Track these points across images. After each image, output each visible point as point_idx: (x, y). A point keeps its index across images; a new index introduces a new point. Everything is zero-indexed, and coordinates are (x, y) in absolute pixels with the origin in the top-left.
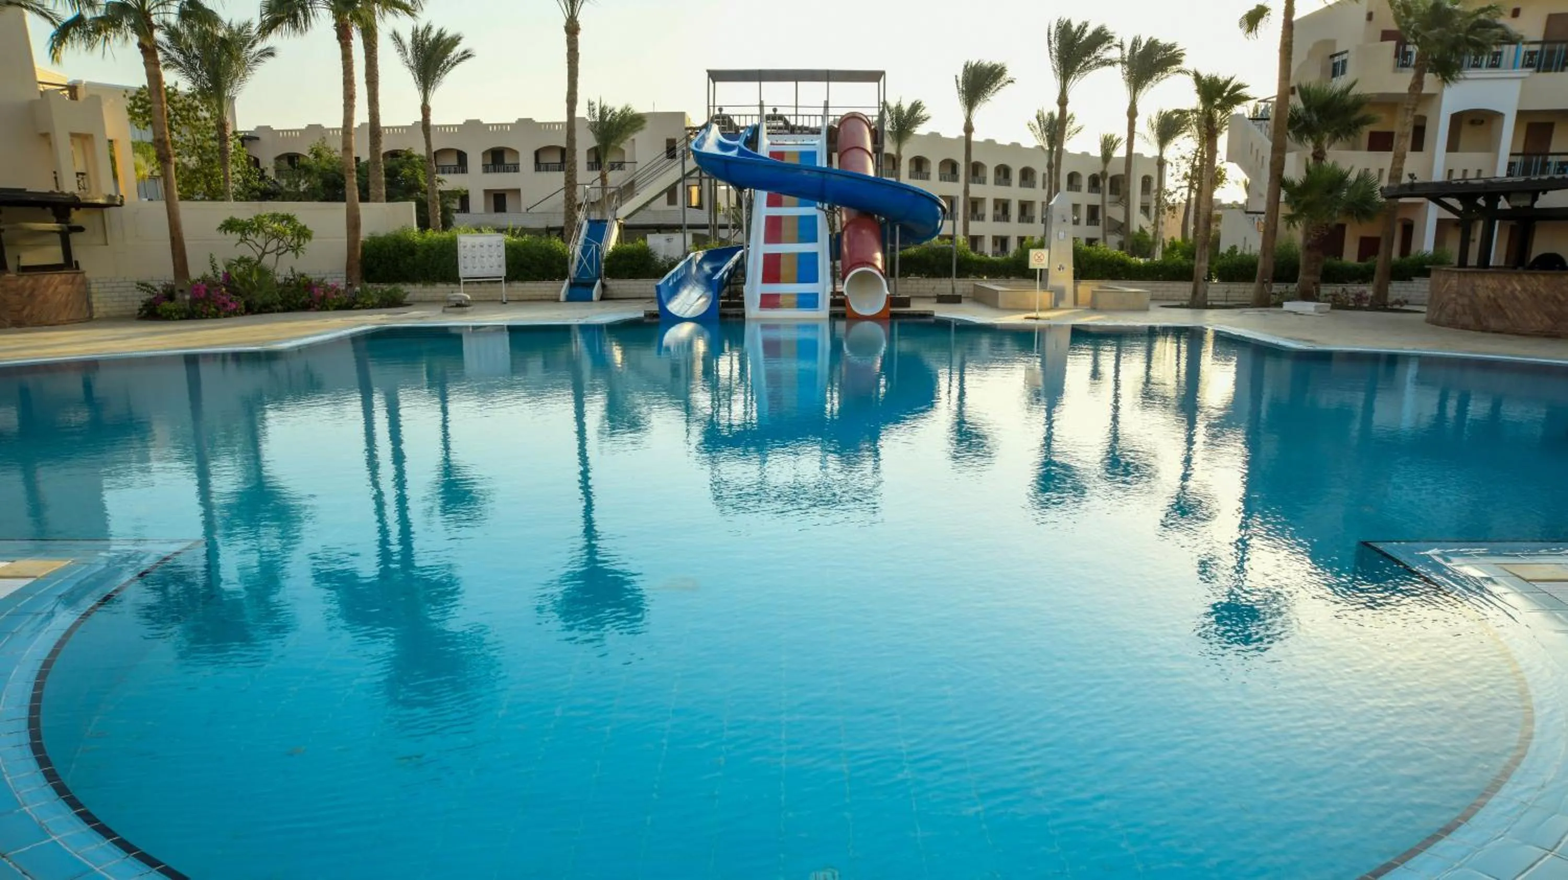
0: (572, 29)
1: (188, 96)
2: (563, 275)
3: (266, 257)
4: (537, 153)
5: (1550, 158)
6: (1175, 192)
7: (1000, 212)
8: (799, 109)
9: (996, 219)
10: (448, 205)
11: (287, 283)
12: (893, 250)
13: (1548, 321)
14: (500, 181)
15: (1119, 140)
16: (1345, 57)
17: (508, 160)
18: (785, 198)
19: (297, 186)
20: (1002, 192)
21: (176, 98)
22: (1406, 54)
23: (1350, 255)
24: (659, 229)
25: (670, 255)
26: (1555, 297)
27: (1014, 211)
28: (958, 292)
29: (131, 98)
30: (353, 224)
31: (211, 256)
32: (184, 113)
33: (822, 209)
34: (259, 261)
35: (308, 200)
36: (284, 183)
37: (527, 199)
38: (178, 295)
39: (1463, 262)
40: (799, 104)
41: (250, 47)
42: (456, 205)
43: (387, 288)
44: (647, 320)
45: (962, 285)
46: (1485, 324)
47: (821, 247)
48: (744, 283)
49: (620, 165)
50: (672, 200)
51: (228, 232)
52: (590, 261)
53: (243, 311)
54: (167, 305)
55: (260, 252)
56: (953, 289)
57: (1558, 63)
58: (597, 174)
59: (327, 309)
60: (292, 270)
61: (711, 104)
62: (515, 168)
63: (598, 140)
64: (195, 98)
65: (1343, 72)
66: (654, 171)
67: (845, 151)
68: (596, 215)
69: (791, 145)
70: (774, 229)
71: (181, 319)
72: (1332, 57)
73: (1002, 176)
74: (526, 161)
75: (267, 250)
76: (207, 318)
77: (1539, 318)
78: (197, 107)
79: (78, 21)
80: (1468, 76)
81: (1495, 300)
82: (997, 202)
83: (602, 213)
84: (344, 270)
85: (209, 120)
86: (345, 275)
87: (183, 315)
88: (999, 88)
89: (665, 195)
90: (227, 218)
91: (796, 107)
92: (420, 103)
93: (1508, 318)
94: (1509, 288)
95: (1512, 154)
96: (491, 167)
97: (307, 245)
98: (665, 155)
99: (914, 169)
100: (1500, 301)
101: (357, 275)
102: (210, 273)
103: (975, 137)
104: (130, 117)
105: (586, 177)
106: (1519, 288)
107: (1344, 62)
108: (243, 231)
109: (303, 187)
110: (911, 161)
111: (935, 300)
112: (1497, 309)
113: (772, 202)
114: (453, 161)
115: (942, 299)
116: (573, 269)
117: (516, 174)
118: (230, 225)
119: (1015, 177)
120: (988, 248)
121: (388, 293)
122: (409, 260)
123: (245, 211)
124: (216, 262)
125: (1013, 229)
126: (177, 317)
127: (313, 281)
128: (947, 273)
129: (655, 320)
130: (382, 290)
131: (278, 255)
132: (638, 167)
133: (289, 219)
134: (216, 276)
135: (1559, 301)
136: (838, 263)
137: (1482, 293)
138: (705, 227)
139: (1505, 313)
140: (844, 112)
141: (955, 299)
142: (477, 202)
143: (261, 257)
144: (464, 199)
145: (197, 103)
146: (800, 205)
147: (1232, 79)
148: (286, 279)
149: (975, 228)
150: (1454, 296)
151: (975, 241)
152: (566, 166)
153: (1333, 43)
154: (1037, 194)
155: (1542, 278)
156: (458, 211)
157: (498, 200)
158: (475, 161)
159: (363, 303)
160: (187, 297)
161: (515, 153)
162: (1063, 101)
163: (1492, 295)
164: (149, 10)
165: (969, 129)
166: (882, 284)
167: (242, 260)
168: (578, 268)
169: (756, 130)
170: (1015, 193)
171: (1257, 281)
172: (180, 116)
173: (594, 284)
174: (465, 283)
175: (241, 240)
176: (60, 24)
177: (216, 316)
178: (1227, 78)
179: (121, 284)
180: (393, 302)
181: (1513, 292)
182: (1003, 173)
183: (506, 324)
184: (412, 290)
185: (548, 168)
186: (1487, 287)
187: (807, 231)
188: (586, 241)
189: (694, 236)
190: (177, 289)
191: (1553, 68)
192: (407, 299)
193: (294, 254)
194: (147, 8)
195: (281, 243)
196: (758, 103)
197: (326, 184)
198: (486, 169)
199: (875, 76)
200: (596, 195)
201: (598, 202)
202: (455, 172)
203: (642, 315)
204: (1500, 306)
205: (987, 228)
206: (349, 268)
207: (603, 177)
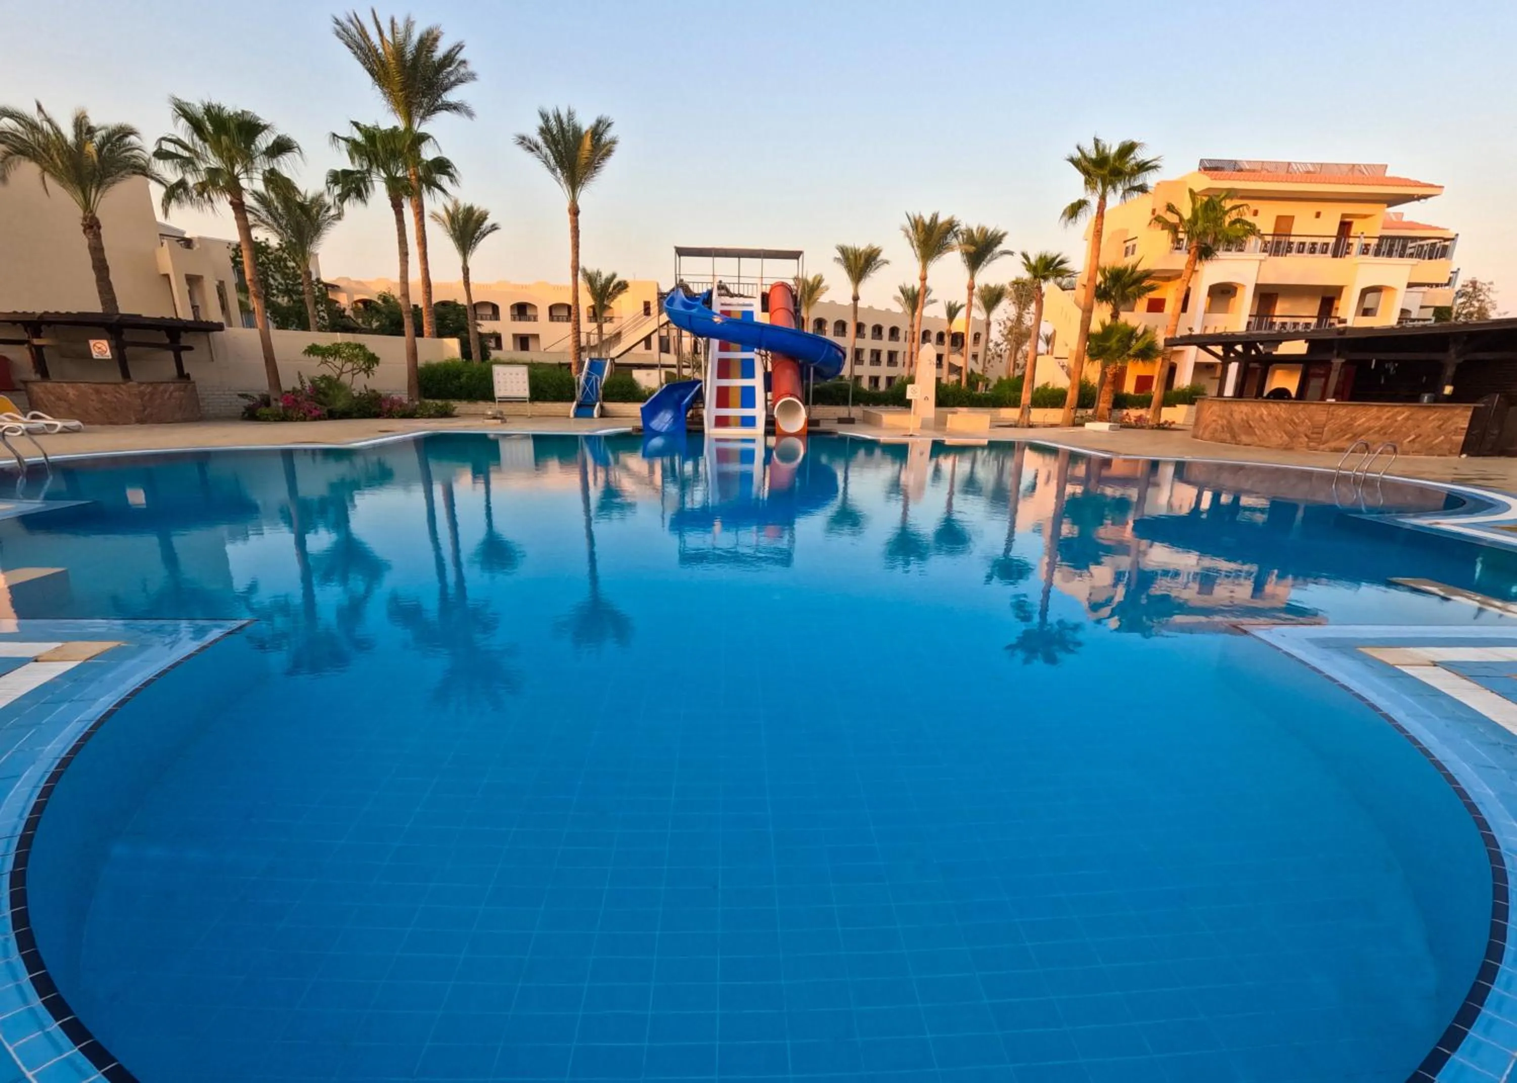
0: (575, 212)
1: (277, 250)
2: (571, 399)
3: (344, 375)
4: (551, 308)
5: (1275, 320)
6: (1002, 344)
7: (875, 358)
8: (741, 279)
9: (872, 363)
10: (486, 343)
11: (361, 397)
12: (808, 385)
13: (1286, 438)
14: (524, 327)
15: (962, 306)
16: (1134, 242)
17: (529, 312)
18: (732, 345)
19: (370, 324)
20: (877, 344)
21: (269, 251)
22: (1179, 241)
23: (1129, 387)
24: (640, 366)
25: (650, 386)
26: (1292, 420)
27: (884, 357)
28: (852, 416)
29: (233, 250)
30: (413, 354)
31: (299, 373)
32: (276, 263)
33: (759, 354)
34: (338, 379)
35: (379, 334)
36: (360, 321)
37: (544, 342)
38: (273, 403)
39: (1220, 393)
40: (741, 275)
41: (327, 212)
42: (492, 344)
43: (439, 402)
44: (634, 433)
45: (856, 411)
46: (1238, 439)
47: (758, 382)
48: (704, 408)
49: (611, 319)
50: (648, 346)
51: (311, 355)
52: (591, 389)
53: (327, 416)
54: (264, 410)
55: (338, 371)
56: (849, 414)
57: (1283, 249)
58: (594, 325)
59: (394, 418)
60: (365, 387)
61: (678, 273)
62: (535, 319)
63: (595, 299)
64: (284, 251)
65: (1133, 253)
66: (636, 325)
67: (775, 311)
68: (595, 355)
69: (736, 306)
70: (724, 368)
71: (275, 421)
72: (1125, 242)
73: (877, 333)
74: (543, 313)
75: (344, 370)
76: (296, 421)
77: (1279, 435)
78: (286, 258)
79: (182, 184)
80: (1220, 257)
81: (1248, 422)
82: (873, 351)
83: (600, 354)
84: (406, 388)
85: (296, 269)
86: (407, 392)
87: (277, 419)
88: (878, 267)
89: (643, 343)
90: (310, 344)
91: (739, 277)
92: (461, 264)
93: (1256, 435)
94: (1258, 414)
95: (1250, 316)
96: (517, 317)
97: (375, 368)
98: (643, 312)
99: (816, 327)
100: (1251, 423)
101: (416, 392)
102: (299, 387)
103: (860, 304)
104: (233, 265)
105: (587, 326)
106: (1265, 413)
107: (1134, 246)
108: (323, 355)
109: (375, 324)
110: (815, 321)
111: (836, 421)
112: (1248, 428)
113: (723, 348)
114: (490, 312)
115: (841, 421)
116: (579, 394)
117: (536, 323)
118: (313, 350)
119: (886, 333)
120: (865, 384)
121: (441, 407)
122: (456, 382)
123: (326, 339)
124: (303, 378)
125: (884, 371)
126: (272, 419)
127: (383, 396)
128: (845, 402)
129: (641, 433)
130: (436, 405)
131: (353, 375)
132: (624, 321)
133: (361, 347)
134: (304, 389)
135: (1295, 423)
136: (769, 394)
137: (1237, 416)
138: (673, 366)
139: (1255, 432)
140: (773, 281)
141: (850, 421)
142: (508, 342)
143: (339, 376)
144: (498, 338)
145: (285, 255)
146: (743, 350)
147: (1058, 256)
148: (360, 394)
149: (858, 370)
150: (1214, 418)
151: (858, 378)
152: (572, 317)
153: (1126, 231)
154: (901, 346)
155: (1283, 406)
156: (494, 349)
157: (523, 341)
158: (505, 312)
159: (422, 414)
160: (281, 404)
161: (534, 307)
162: (924, 279)
163: (1245, 418)
164: (238, 175)
165: (856, 299)
166: (800, 408)
167: (324, 378)
168: (583, 393)
169: (710, 293)
170: (885, 345)
171: (1066, 408)
172: (273, 265)
173: (594, 406)
174: (499, 402)
175: (322, 363)
176: (168, 186)
177: (304, 419)
178: (1054, 255)
179: (226, 393)
180: (445, 414)
181: (1261, 416)
182: (878, 330)
183: (531, 433)
184: (460, 406)
185: (559, 319)
186: (1242, 412)
187: (747, 369)
188: (588, 374)
189: (667, 373)
190: (271, 399)
191: (1280, 253)
192: (455, 413)
193: (366, 375)
194: (235, 173)
195: (355, 366)
196: (712, 274)
197: (392, 323)
198: (514, 318)
199: (795, 255)
200: (594, 340)
201: (596, 346)
202: (491, 319)
203: (630, 429)
204: (1250, 426)
205: (865, 371)
206: (410, 388)
207: (600, 328)
